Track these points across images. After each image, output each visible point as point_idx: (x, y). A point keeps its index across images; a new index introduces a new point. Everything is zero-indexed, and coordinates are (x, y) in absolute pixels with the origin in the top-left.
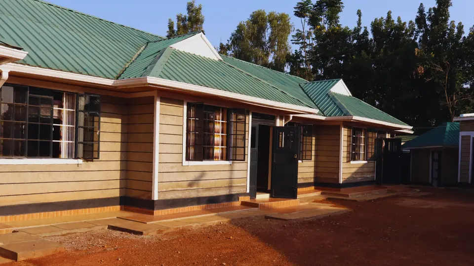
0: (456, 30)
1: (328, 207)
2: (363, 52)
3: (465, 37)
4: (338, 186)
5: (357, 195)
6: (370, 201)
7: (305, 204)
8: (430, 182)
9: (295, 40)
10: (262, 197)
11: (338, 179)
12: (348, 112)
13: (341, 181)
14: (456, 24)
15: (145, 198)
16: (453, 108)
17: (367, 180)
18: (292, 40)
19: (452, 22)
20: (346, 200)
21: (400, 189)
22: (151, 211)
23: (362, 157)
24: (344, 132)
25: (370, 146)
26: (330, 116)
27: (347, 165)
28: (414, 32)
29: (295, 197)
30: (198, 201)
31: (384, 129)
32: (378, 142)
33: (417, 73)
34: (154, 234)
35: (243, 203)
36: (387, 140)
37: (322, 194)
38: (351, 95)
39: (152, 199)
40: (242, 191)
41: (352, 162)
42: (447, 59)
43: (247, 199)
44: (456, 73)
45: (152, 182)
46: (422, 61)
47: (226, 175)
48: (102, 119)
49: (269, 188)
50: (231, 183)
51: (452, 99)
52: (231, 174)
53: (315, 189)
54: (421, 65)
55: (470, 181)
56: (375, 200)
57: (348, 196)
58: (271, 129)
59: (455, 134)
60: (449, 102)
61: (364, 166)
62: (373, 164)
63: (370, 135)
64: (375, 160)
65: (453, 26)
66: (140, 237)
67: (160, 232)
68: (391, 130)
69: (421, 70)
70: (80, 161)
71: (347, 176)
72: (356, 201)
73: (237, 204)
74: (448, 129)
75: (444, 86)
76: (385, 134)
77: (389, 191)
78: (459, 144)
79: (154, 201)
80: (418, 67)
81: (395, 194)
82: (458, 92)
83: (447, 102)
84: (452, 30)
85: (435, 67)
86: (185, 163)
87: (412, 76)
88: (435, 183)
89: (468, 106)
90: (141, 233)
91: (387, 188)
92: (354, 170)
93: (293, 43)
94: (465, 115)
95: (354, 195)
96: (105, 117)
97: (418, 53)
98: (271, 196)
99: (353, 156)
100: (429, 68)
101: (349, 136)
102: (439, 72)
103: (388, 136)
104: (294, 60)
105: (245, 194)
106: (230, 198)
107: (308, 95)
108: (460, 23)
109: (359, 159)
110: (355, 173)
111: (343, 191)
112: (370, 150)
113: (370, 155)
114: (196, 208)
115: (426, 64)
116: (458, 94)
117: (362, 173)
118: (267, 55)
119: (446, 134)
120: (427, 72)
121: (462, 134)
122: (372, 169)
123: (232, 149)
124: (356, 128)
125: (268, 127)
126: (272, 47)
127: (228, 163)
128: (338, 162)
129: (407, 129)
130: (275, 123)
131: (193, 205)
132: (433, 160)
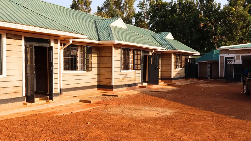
0: (217, 6)
1: (170, 88)
2: (174, 14)
3: (221, 10)
4: (171, 79)
5: (179, 83)
6: (185, 85)
7: (162, 87)
8: (207, 77)
9: (139, 7)
10: (145, 84)
11: (171, 77)
12: (175, 48)
13: (172, 77)
14: (217, 3)
15: (109, 85)
16: (216, 43)
17: (182, 77)
18: (137, 7)
19: (215, 2)
20: (176, 85)
21: (195, 80)
22: (111, 89)
23: (180, 67)
24: (173, 56)
25: (183, 62)
26: (168, 50)
27: (174, 70)
28: (198, 5)
29: (158, 84)
30: (125, 86)
31: (188, 54)
32: (186, 60)
33: (200, 27)
34: (121, 96)
35: (140, 87)
36: (190, 59)
37: (165, 83)
38: (174, 39)
39: (112, 85)
40: (139, 82)
41: (176, 69)
42: (213, 20)
43: (140, 85)
44: (217, 26)
45: (111, 79)
46: (203, 20)
47: (133, 75)
48: (93, 55)
49: (147, 81)
50: (135, 79)
51: (216, 39)
52: (135, 75)
53: (161, 81)
54: (202, 23)
55: (224, 77)
56: (187, 85)
57: (176, 83)
58: (147, 57)
59: (217, 55)
60: (214, 40)
61: (180, 71)
62: (184, 69)
63: (183, 57)
64: (185, 68)
65: (216, 4)
66: (117, 97)
67: (122, 95)
68: (191, 55)
69: (202, 25)
70: (85, 71)
71: (174, 75)
72: (180, 85)
73: (137, 87)
74: (214, 53)
75: (212, 32)
76: (188, 56)
77: (191, 81)
78: (219, 60)
79: (112, 86)
80: (201, 23)
81: (194, 82)
82: (218, 35)
83: (213, 40)
84: (215, 6)
85: (208, 23)
86: (122, 71)
87: (198, 28)
88: (209, 78)
89: (223, 42)
90: (117, 96)
91: (190, 80)
92: (177, 73)
93: (138, 8)
94: (222, 47)
95: (178, 83)
96: (94, 54)
97: (201, 17)
98: (148, 84)
99: (177, 67)
100: (206, 24)
101: (175, 58)
102: (210, 26)
103: (190, 57)
104: (138, 16)
105: (140, 83)
106: (135, 84)
107: (156, 40)
108: (219, 3)
109: (179, 68)
110: (177, 74)
111: (173, 81)
112: (183, 64)
113: (183, 66)
114: (125, 88)
115: (204, 22)
116: (218, 36)
117: (180, 74)
118: (123, 13)
119: (214, 55)
120: (205, 26)
121: (220, 55)
122: (184, 72)
123: (135, 65)
124: (178, 54)
125: (146, 56)
126: (126, 9)
127: (134, 71)
128: (171, 69)
129: (198, 53)
130: (149, 54)
131: (124, 87)
132: (208, 67)
